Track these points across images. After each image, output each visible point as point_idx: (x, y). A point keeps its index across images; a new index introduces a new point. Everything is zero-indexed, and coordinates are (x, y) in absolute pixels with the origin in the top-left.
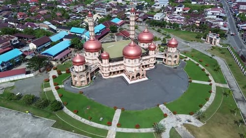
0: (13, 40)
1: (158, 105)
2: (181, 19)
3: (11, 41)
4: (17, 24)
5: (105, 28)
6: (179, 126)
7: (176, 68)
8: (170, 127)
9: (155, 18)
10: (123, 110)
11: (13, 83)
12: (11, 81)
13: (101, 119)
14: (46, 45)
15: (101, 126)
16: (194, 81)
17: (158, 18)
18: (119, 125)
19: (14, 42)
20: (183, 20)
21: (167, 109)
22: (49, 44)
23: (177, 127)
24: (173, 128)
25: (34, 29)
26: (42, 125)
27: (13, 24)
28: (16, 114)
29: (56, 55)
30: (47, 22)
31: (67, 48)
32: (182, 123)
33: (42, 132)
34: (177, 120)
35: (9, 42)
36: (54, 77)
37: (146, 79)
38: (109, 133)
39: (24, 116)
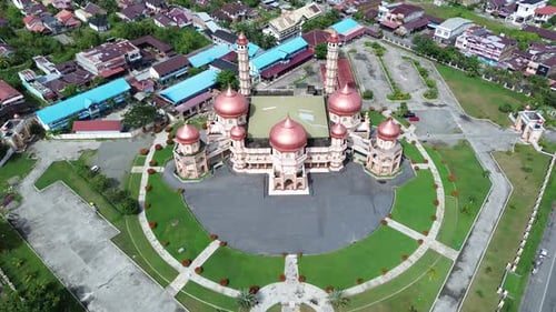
0: (130, 54)
1: (286, 254)
2: (496, 48)
3: (127, 56)
4: (159, 9)
5: (307, 47)
6: (292, 304)
7: (383, 182)
8: (275, 302)
9: (439, 32)
10: (224, 244)
11: (99, 143)
12: (98, 140)
13: (181, 250)
14: (178, 74)
15: (174, 263)
16: (393, 224)
17: (446, 34)
18: (200, 271)
19: (132, 57)
20: (498, 52)
21: (296, 267)
22: (183, 71)
23: (288, 305)
24: (279, 304)
25: (181, 26)
26: (101, 232)
27: (152, 7)
28: (78, 203)
29: (181, 102)
30: (204, 16)
31: (206, 90)
32: (299, 301)
33: (95, 244)
34: (298, 292)
35: (123, 56)
36: (159, 148)
37: (306, 192)
38: (178, 278)
39: (86, 210)
